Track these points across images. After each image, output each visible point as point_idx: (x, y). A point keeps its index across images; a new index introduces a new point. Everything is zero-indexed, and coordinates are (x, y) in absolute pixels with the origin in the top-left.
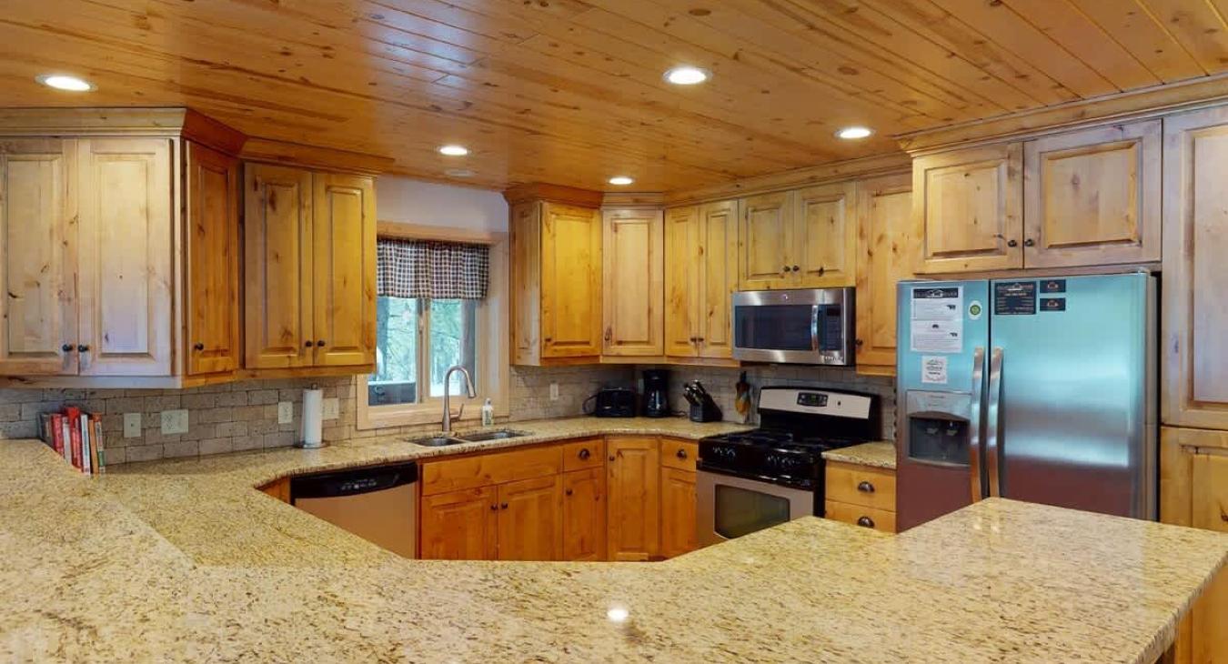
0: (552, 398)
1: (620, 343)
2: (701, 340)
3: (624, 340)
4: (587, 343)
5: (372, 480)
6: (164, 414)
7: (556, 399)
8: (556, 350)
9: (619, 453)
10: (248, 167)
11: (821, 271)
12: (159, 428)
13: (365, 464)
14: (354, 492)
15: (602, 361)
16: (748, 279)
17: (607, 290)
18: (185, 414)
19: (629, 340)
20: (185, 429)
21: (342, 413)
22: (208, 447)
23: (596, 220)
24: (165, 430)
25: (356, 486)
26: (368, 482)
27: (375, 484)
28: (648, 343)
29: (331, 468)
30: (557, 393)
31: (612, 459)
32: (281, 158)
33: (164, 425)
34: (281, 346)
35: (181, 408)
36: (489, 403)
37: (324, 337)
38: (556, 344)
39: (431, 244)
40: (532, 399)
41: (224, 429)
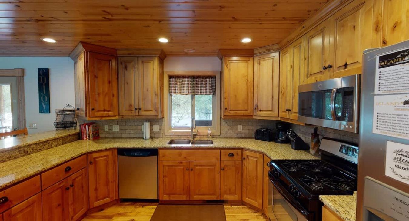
0: (239, 130)
1: (260, 111)
2: (290, 110)
3: (262, 109)
4: (246, 110)
5: (141, 153)
6: (114, 126)
7: (241, 130)
8: (230, 113)
9: (248, 156)
10: (119, 58)
11: (346, 65)
12: (112, 130)
13: (138, 148)
14: (134, 156)
15: (254, 117)
16: (308, 77)
17: (255, 89)
18: (118, 126)
19: (264, 109)
20: (118, 130)
21: (160, 129)
22: (124, 135)
23: (251, 62)
24: (114, 130)
25: (136, 154)
26: (139, 154)
27: (142, 154)
28: (272, 111)
29: (127, 148)
30: (241, 128)
31: (244, 159)
32: (129, 54)
33: (113, 129)
34: (129, 109)
35: (117, 125)
36: (210, 130)
37: (141, 107)
38: (230, 110)
39: (194, 77)
40: (230, 130)
41: (128, 131)
